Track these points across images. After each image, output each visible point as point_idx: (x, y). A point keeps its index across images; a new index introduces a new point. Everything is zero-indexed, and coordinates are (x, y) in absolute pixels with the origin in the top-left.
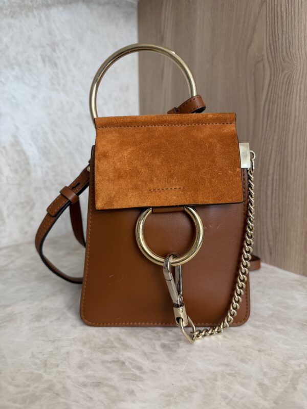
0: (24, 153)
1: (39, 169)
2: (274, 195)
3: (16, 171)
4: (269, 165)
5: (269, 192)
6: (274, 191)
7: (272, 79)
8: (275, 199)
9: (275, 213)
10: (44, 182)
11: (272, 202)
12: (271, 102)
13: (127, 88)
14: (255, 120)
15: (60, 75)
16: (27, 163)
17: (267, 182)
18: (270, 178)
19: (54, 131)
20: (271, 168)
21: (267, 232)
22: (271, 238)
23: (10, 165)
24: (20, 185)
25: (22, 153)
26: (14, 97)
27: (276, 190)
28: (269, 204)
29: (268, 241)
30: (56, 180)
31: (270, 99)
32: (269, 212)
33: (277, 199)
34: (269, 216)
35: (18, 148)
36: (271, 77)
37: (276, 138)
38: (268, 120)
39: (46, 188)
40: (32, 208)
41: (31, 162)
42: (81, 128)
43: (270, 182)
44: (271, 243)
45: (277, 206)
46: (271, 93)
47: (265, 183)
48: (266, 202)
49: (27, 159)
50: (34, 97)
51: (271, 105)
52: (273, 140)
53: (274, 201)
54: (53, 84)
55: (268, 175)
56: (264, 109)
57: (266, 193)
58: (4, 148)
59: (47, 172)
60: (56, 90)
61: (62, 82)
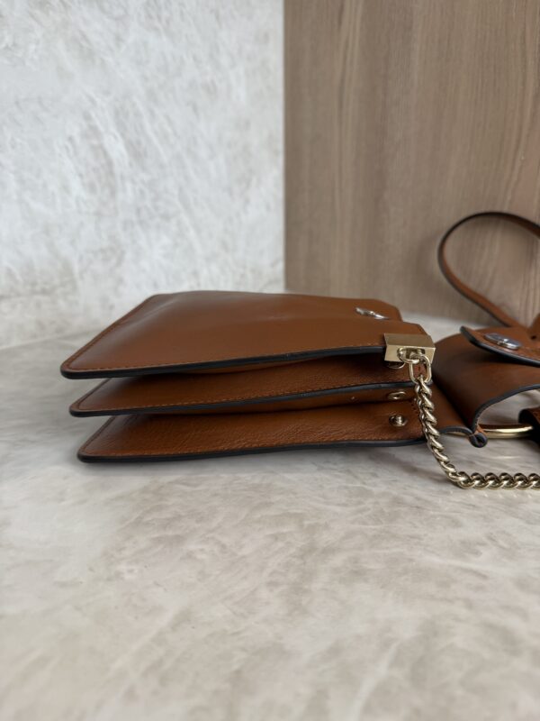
0: (105, 153)
1: (129, 185)
3: (91, 188)
10: (138, 211)
13: (266, 36)
16: (111, 173)
19: (152, 113)
23: (81, 176)
24: (98, 214)
25: (100, 151)
26: (84, 37)
30: (156, 208)
35: (95, 142)
39: (141, 223)
40: (120, 261)
41: (117, 170)
42: (195, 109)
49: (110, 164)
50: (118, 39)
54: (150, 17)
58: (71, 139)
59: (142, 192)
60: (156, 29)
61: (165, 14)
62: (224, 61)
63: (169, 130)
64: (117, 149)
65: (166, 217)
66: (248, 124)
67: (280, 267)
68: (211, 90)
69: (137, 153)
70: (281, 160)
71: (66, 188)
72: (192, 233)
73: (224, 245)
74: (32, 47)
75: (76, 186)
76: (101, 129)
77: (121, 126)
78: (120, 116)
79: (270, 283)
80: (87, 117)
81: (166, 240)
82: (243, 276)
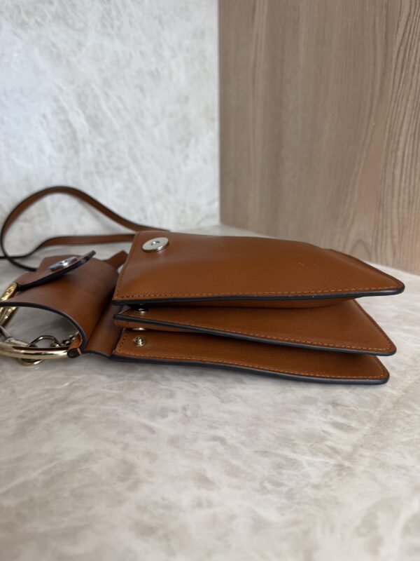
0: (70, 125)
1: (89, 147)
2: (404, 177)
3: (60, 149)
4: (399, 136)
5: (398, 172)
6: (404, 171)
7: (412, 13)
8: (405, 182)
9: (404, 201)
10: (96, 165)
11: (400, 186)
12: (408, 47)
13: (203, 33)
14: (384, 74)
15: (114, 13)
16: (75, 138)
17: (396, 159)
18: (400, 153)
19: (107, 95)
20: (402, 139)
21: (392, 225)
22: (396, 233)
23: (52, 141)
24: (66, 167)
25: (67, 123)
26: (53, 45)
27: (406, 169)
28: (396, 188)
29: (392, 237)
30: (111, 162)
31: (408, 41)
32: (396, 199)
33: (408, 181)
34: (395, 204)
35: (62, 117)
36: (410, 9)
37: (411, 97)
38: (402, 72)
39: (99, 173)
41: (80, 136)
42: (142, 90)
43: (400, 159)
44: (396, 240)
45: (407, 190)
46: (410, 33)
47: (393, 161)
48: (393, 185)
49: (74, 132)
50: (80, 44)
51: (408, 50)
52: (408, 100)
53: (403, 184)
54: (104, 26)
55: (397, 149)
56: (398, 57)
57: (393, 174)
58: (44, 116)
59: (99, 152)
60: (109, 35)
61: (117, 23)
62: (167, 53)
63: (121, 106)
64: (79, 121)
65: (119, 169)
66: (187, 99)
67: (216, 205)
68: (155, 76)
69: (95, 124)
70: (216, 125)
71: (41, 150)
72: (140, 180)
73: (167, 189)
74: (15, 55)
75: (48, 148)
76: (67, 108)
77: (82, 106)
78: (81, 99)
79: (207, 217)
80: (56, 100)
81: (118, 185)
82: (183, 211)
